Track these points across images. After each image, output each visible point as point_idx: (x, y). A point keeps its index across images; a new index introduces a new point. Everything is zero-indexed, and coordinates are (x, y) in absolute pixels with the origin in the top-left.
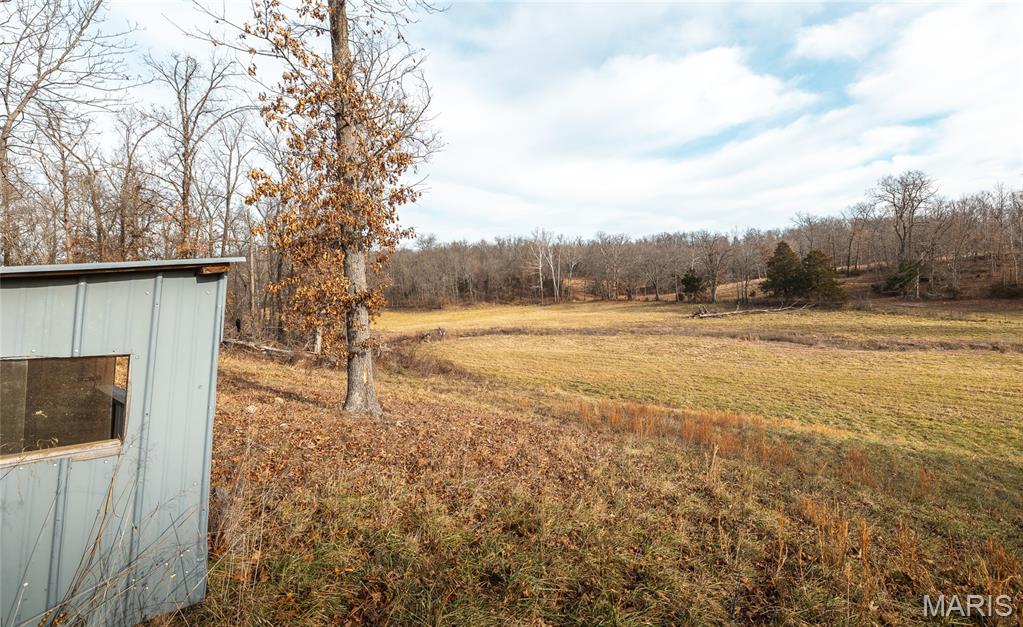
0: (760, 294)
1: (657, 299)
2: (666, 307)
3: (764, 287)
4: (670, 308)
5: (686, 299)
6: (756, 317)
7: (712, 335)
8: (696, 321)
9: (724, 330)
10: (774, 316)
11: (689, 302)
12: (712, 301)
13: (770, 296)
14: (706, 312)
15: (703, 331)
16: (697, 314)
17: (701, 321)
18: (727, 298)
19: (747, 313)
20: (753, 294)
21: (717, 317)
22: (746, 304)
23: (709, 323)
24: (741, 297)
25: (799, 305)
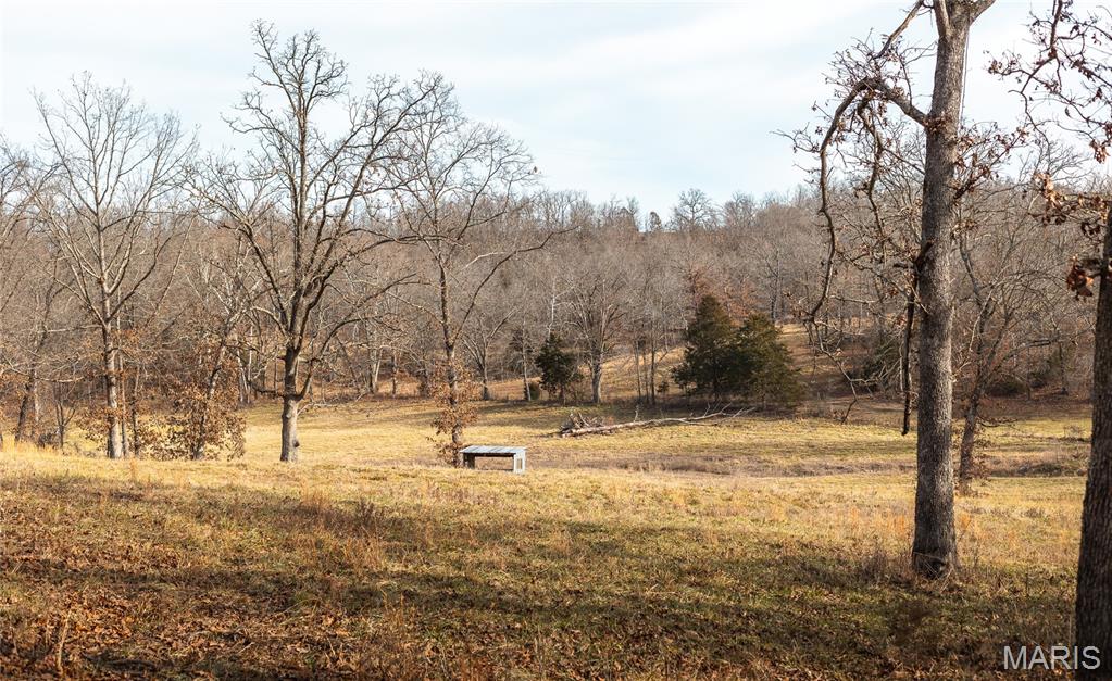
0: (674, 390)
1: (485, 396)
2: (506, 415)
3: (682, 376)
4: (514, 416)
5: (545, 395)
6: (665, 431)
7: (592, 465)
8: (567, 441)
9: (611, 456)
10: (693, 429)
11: (550, 403)
12: (594, 401)
13: (690, 394)
14: (582, 425)
15: (578, 459)
16: (567, 428)
17: (575, 442)
18: (620, 395)
19: (651, 425)
20: (664, 388)
21: (602, 433)
22: (651, 407)
23: (590, 443)
24: (643, 392)
25: (732, 410)
